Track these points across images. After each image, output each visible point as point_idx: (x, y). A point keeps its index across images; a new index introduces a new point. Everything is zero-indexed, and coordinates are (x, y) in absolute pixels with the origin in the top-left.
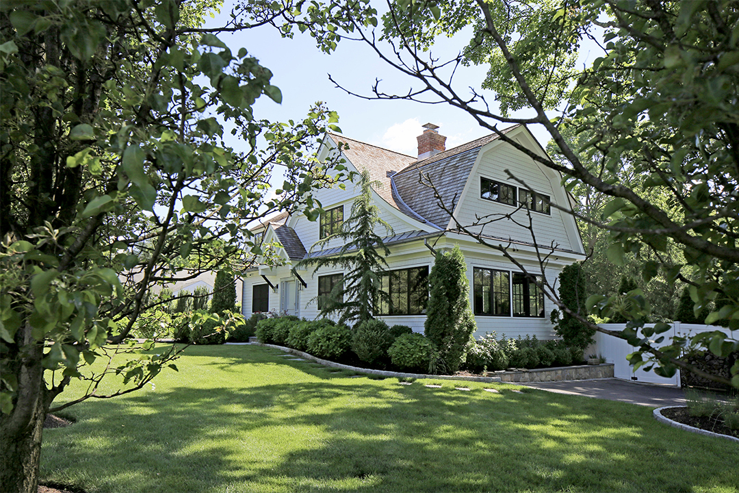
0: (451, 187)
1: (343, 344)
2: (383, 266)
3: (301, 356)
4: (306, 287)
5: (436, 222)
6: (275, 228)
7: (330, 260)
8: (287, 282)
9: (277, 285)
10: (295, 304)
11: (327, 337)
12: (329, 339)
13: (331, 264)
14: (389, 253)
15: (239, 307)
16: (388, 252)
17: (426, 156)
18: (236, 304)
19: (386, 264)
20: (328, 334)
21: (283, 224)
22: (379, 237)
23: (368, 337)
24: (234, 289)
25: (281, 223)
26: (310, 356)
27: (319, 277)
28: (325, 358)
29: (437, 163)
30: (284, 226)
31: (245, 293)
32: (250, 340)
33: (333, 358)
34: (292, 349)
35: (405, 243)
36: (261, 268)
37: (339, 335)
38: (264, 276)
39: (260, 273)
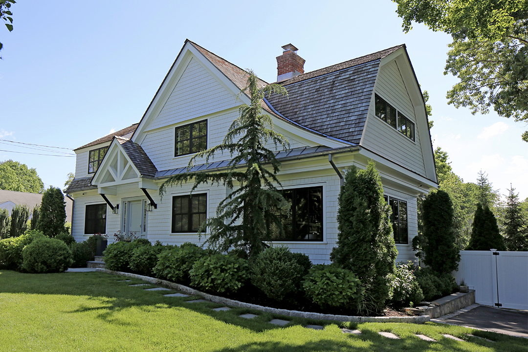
0: (351, 100)
1: (240, 276)
2: (275, 184)
3: (180, 291)
4: (156, 207)
5: (340, 136)
6: (121, 142)
7: (209, 176)
8: (129, 202)
9: (118, 206)
10: (141, 226)
11: (221, 268)
12: (223, 271)
13: (210, 181)
14: (278, 170)
15: (68, 228)
16: (276, 169)
17: (288, 77)
18: (66, 225)
19: (278, 182)
20: (222, 265)
21: (128, 139)
22: (270, 152)
23: (277, 269)
24: (63, 207)
25: (126, 138)
26: (193, 291)
27: (174, 197)
28: (220, 294)
29: (322, 77)
30: (130, 141)
31: (76, 213)
32: (89, 265)
33: (230, 294)
34: (160, 280)
35: (300, 159)
36: (100, 186)
37: (236, 266)
38: (103, 195)
39: (99, 191)
